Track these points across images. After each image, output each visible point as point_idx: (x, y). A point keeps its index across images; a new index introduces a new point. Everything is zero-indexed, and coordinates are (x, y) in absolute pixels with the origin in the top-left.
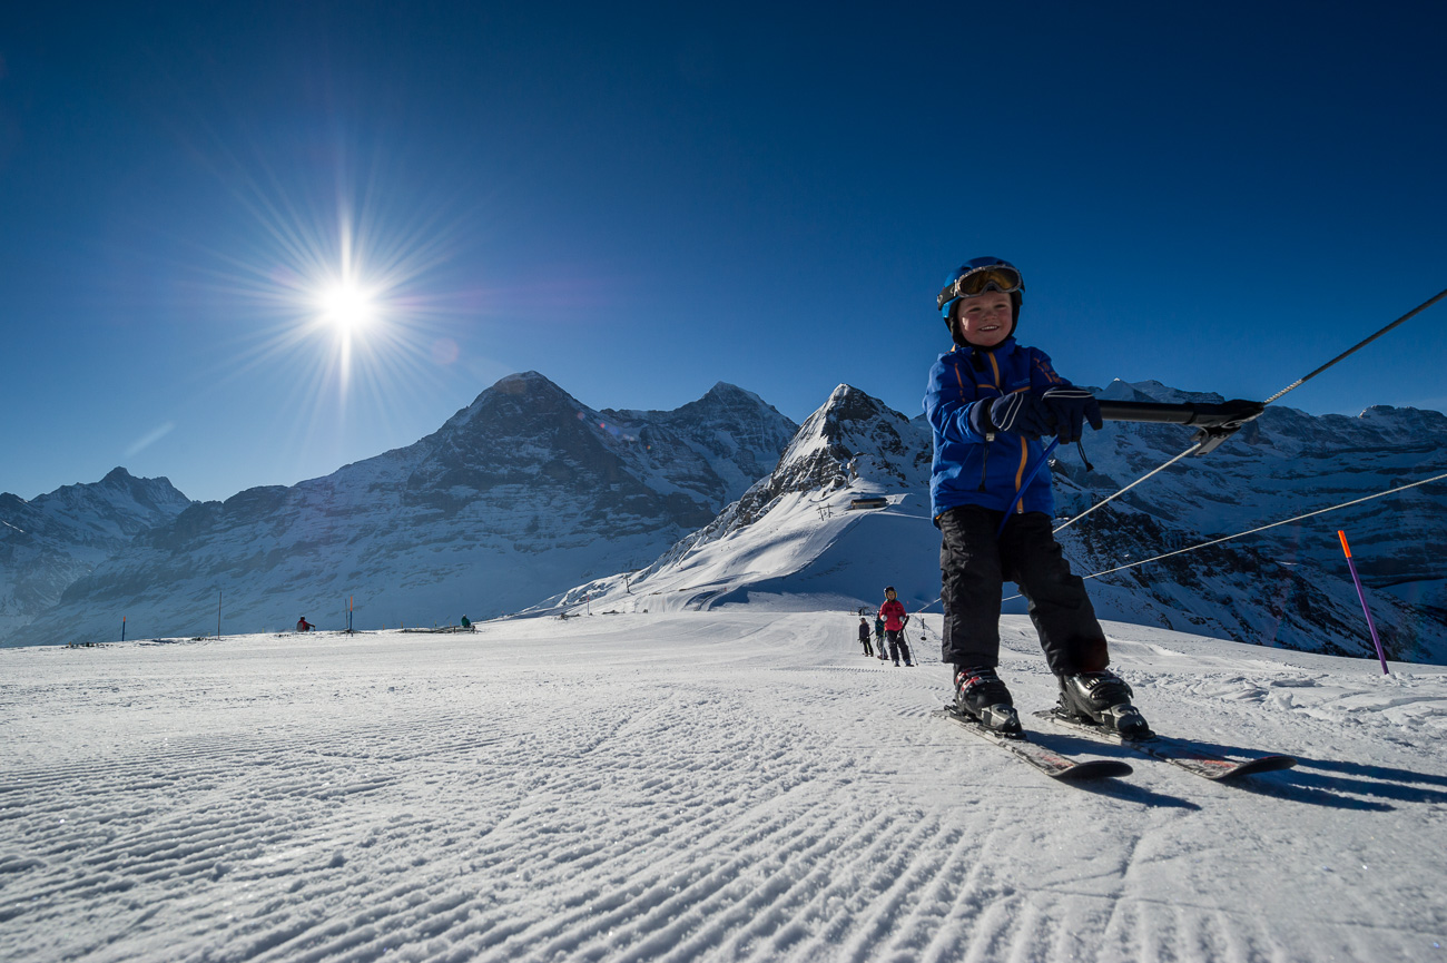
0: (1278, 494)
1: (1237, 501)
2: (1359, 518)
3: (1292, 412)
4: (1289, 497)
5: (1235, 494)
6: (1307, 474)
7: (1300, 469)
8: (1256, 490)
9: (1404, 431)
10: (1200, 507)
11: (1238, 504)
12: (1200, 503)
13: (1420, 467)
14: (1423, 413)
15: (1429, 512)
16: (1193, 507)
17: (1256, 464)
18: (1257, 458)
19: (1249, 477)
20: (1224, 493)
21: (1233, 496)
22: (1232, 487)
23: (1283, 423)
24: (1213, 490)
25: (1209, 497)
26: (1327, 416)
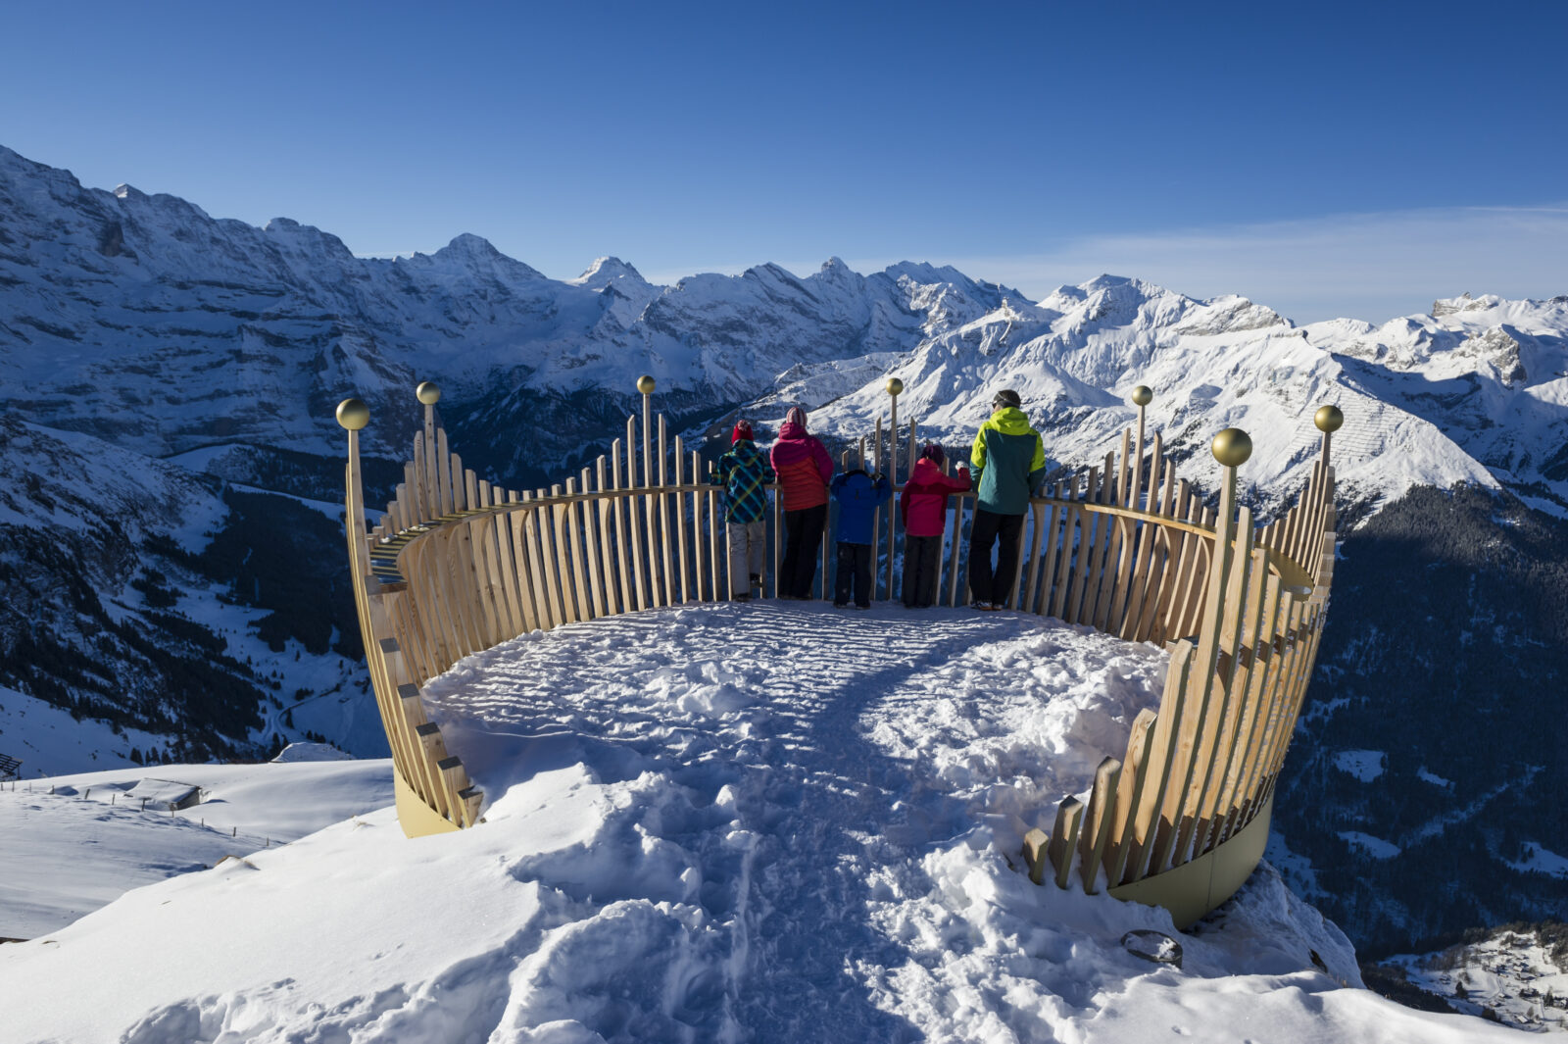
0: (128, 330)
1: (77, 335)
2: (205, 369)
3: (190, 207)
4: (139, 336)
5: (76, 326)
6: (163, 307)
7: (155, 300)
8: (104, 324)
9: (305, 255)
10: (26, 340)
11: (79, 339)
12: (27, 335)
13: (267, 314)
14: (325, 235)
15: (267, 366)
16: (15, 340)
17: (108, 285)
18: (109, 277)
19: (96, 304)
20: (62, 324)
21: (73, 329)
22: (71, 315)
23: (177, 221)
24: (47, 318)
25: (42, 327)
26: (230, 221)
